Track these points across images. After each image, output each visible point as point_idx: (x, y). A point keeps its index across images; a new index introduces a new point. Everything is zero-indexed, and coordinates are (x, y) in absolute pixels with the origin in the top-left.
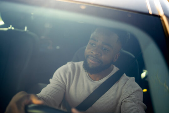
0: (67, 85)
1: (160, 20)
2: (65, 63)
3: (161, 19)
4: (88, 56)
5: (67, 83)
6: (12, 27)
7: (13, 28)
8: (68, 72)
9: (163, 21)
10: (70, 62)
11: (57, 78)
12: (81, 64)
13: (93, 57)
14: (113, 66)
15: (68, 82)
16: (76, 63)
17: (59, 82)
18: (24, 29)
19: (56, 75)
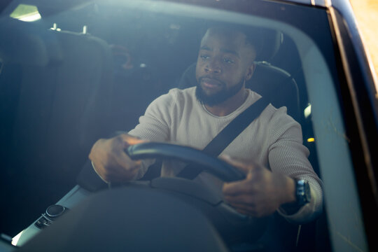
0: (172, 127)
1: (326, 13)
2: (166, 92)
3: (328, 12)
4: (200, 79)
5: (171, 124)
6: (58, 27)
7: (59, 30)
8: (172, 105)
9: (330, 15)
10: (175, 89)
11: (152, 114)
12: (192, 91)
13: (209, 78)
14: (248, 91)
15: (172, 122)
16: (184, 91)
17: (157, 120)
18: (82, 31)
19: (152, 110)
